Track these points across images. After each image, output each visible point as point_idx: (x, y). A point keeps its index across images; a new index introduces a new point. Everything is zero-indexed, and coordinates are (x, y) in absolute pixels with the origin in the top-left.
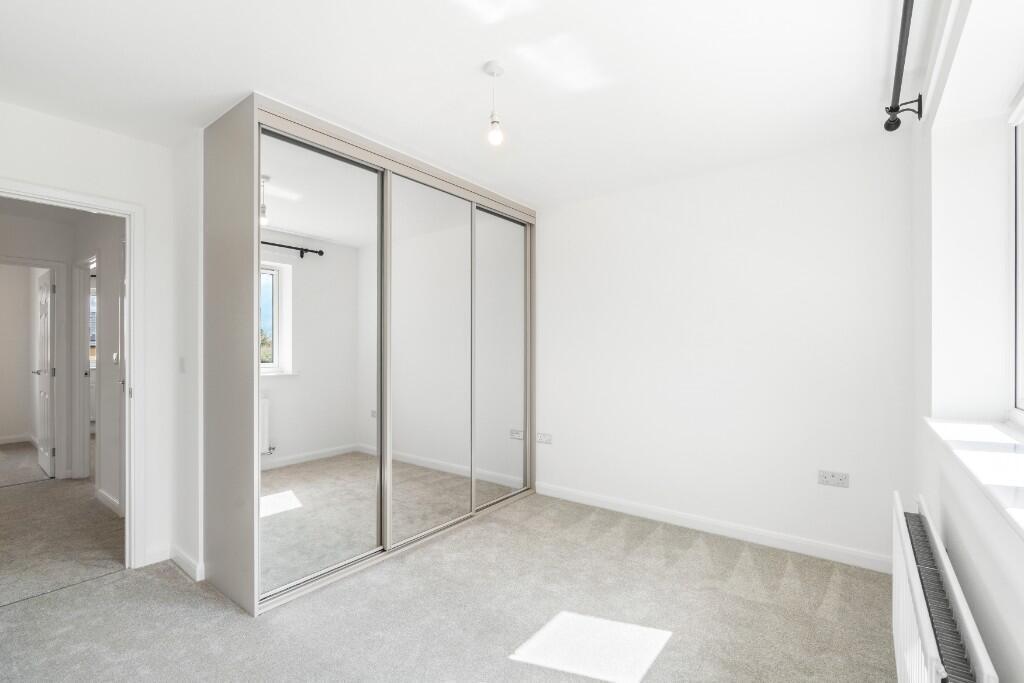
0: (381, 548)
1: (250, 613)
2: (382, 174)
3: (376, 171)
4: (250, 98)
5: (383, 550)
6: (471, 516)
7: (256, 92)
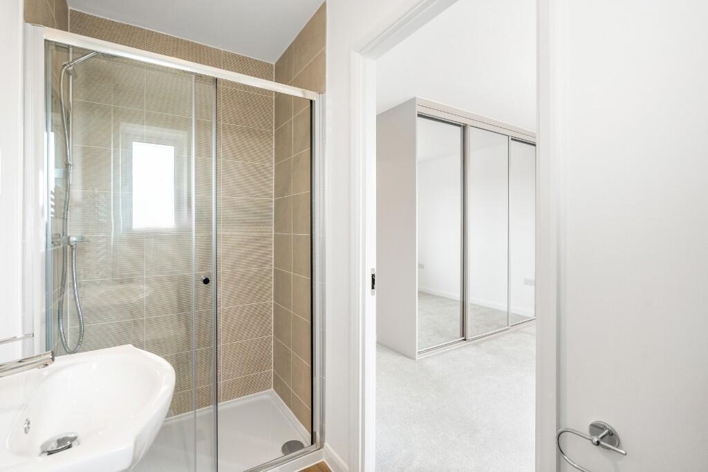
0: (463, 338)
1: (414, 359)
2: (464, 128)
3: (459, 126)
4: (414, 99)
5: (465, 340)
6: (507, 329)
7: (416, 96)
